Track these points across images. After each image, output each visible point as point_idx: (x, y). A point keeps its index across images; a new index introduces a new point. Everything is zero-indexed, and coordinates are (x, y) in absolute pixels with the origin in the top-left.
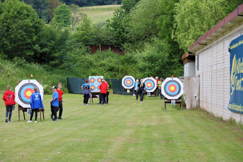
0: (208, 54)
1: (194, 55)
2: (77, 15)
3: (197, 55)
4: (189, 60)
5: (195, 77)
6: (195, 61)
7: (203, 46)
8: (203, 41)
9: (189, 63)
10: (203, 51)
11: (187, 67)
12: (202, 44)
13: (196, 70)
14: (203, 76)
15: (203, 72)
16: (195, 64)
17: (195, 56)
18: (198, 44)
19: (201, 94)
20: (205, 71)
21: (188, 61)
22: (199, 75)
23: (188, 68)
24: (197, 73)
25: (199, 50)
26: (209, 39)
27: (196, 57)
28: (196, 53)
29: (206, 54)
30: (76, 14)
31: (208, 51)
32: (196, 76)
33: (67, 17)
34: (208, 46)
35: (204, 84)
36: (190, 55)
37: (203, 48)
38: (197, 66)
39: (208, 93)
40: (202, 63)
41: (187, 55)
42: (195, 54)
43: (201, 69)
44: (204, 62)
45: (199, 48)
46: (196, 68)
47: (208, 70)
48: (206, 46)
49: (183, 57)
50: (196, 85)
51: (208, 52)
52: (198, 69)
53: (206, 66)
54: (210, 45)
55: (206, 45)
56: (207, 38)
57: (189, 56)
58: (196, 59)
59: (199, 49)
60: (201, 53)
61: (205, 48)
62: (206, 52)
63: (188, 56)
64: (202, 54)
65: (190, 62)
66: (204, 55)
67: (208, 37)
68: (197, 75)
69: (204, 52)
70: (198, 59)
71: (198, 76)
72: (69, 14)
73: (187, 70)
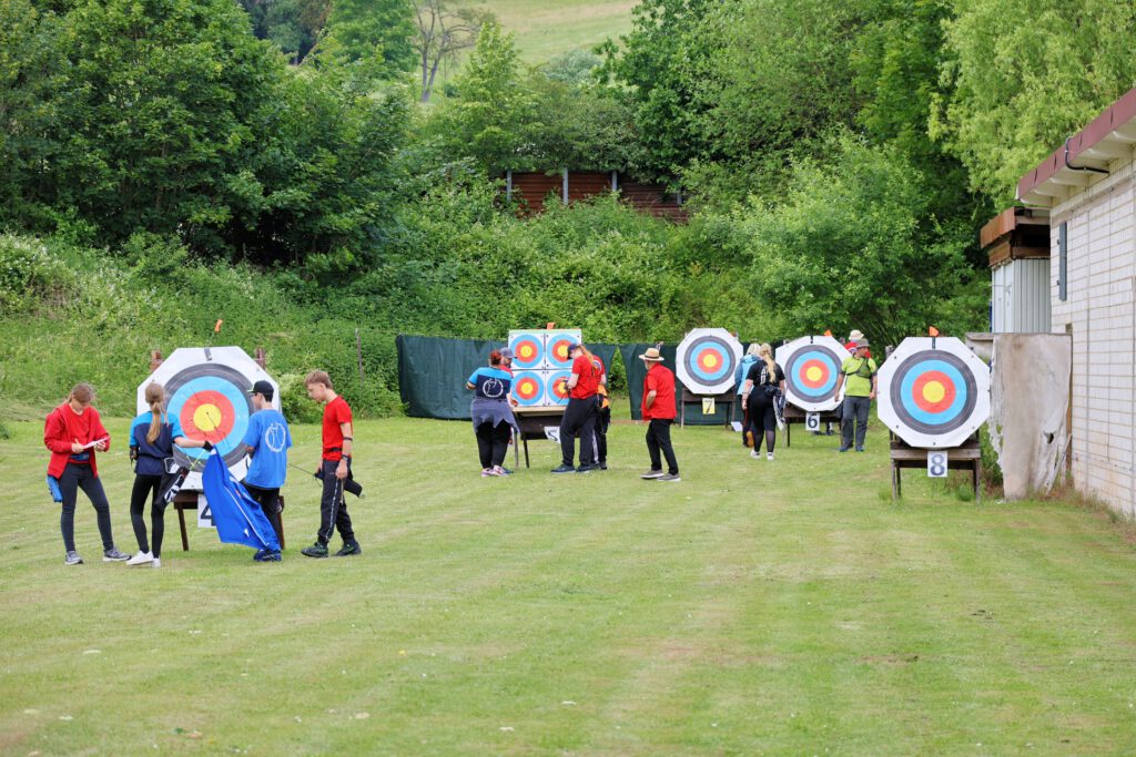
0: (1115, 215)
1: (1042, 222)
2: (448, 22)
3: (1060, 221)
4: (1016, 251)
5: (1050, 334)
6: (1049, 254)
7: (1089, 176)
8: (1092, 151)
9: (1018, 261)
10: (1091, 200)
11: (1007, 281)
12: (1082, 168)
13: (1055, 300)
14: (1088, 331)
15: (1088, 311)
16: (1047, 269)
17: (1047, 229)
18: (1066, 168)
19: (1076, 423)
20: (1103, 302)
21: (1011, 256)
22: (1069, 327)
23: (1011, 289)
24: (1060, 312)
25: (1069, 198)
26: (1118, 144)
27: (1055, 234)
28: (1053, 214)
29: (1107, 219)
30: (443, 14)
31: (1113, 200)
32: (1054, 330)
33: (398, 29)
34: (1114, 180)
35: (1093, 370)
36: (1024, 221)
37: (1087, 188)
38: (1058, 278)
39: (1115, 418)
40: (1084, 261)
41: (1008, 222)
42: (1048, 218)
43: (1080, 295)
44: (1094, 258)
45: (1069, 187)
46: (1055, 291)
47: (1118, 299)
48: (1104, 175)
49: (988, 233)
50: (1054, 376)
51: (1113, 206)
52: (1064, 296)
53: (1106, 277)
54: (1127, 173)
55: (1103, 170)
56: (1108, 137)
57: (1019, 227)
58: (1053, 243)
59: (1070, 191)
60: (1080, 211)
61: (1097, 190)
62: (1106, 206)
63: (1013, 227)
64: (1084, 218)
65: (1021, 257)
66: (1093, 225)
67: (1115, 129)
68: (1056, 325)
69: (1096, 206)
70: (1063, 242)
71: (1062, 330)
72: (407, 14)
73: (1010, 299)
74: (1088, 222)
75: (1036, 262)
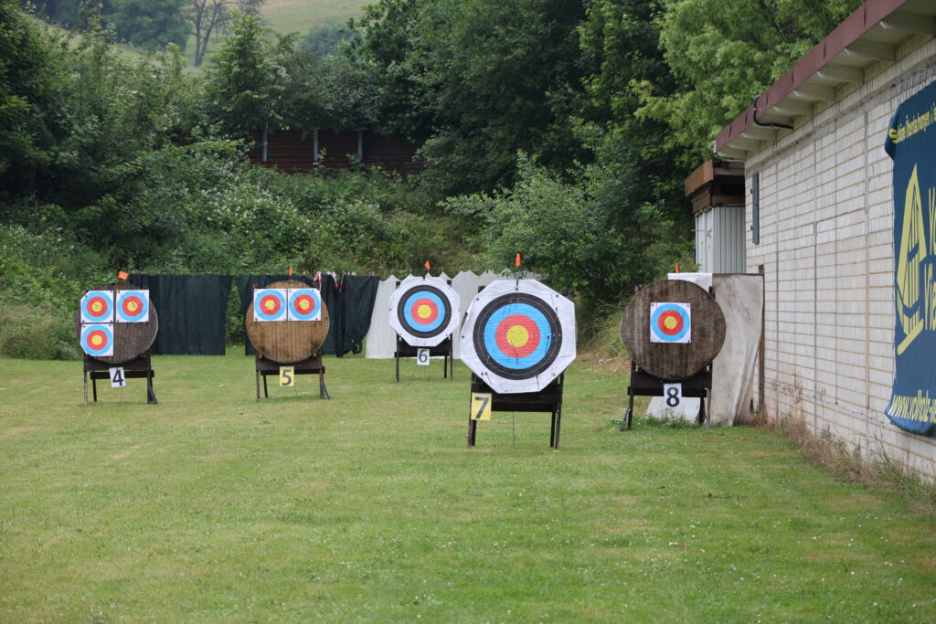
0: (798, 167)
6: (744, 201)
7: (776, 132)
8: (776, 109)
9: (718, 209)
13: (749, 244)
14: (777, 271)
15: (777, 253)
16: (743, 215)
17: (742, 180)
20: (789, 245)
21: (711, 204)
22: (761, 267)
23: (712, 234)
24: (754, 255)
25: (760, 151)
26: (799, 102)
27: (749, 184)
28: (747, 165)
29: (792, 170)
31: (798, 153)
32: (749, 271)
34: (799, 134)
36: (721, 172)
37: (776, 142)
39: (801, 350)
40: (773, 209)
41: (707, 173)
42: (744, 169)
43: (771, 239)
44: (781, 205)
45: (760, 141)
46: (749, 235)
49: (691, 184)
52: (757, 240)
53: (792, 223)
54: (809, 128)
56: (790, 96)
57: (717, 178)
58: (748, 192)
60: (770, 163)
63: (712, 178)
64: (773, 170)
65: (720, 205)
66: (781, 175)
67: (795, 89)
68: (751, 266)
70: (756, 191)
71: (755, 270)
74: (776, 173)
75: (733, 209)
